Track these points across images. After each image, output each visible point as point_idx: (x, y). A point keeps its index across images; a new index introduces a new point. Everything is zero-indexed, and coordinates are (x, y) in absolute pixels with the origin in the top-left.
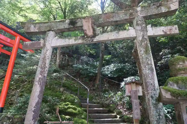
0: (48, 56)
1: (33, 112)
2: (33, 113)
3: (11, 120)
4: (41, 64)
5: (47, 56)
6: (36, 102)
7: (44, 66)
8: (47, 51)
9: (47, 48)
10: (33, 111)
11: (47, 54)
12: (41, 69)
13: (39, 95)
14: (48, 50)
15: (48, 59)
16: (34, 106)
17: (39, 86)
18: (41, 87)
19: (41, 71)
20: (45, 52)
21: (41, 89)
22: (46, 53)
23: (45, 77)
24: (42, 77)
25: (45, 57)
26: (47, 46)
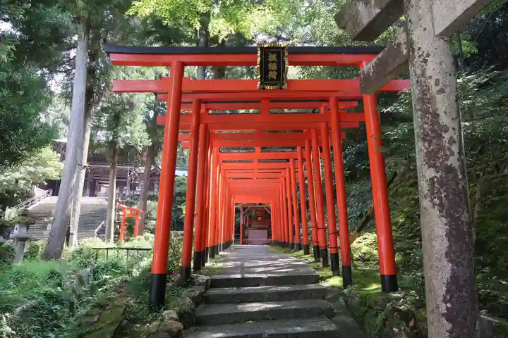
0: (437, 83)
1: (448, 320)
2: (449, 326)
3: (411, 323)
4: (420, 124)
5: (432, 82)
6: (445, 281)
7: (433, 131)
8: (425, 61)
9: (420, 53)
10: (443, 315)
11: (428, 73)
12: (426, 145)
13: (449, 247)
14: (428, 55)
15: (442, 91)
16: (445, 297)
17: (436, 212)
18: (449, 216)
19: (428, 154)
20: (419, 72)
21: (450, 222)
22: (423, 74)
23: (450, 170)
24: (438, 175)
25: (425, 91)
26: (419, 45)
